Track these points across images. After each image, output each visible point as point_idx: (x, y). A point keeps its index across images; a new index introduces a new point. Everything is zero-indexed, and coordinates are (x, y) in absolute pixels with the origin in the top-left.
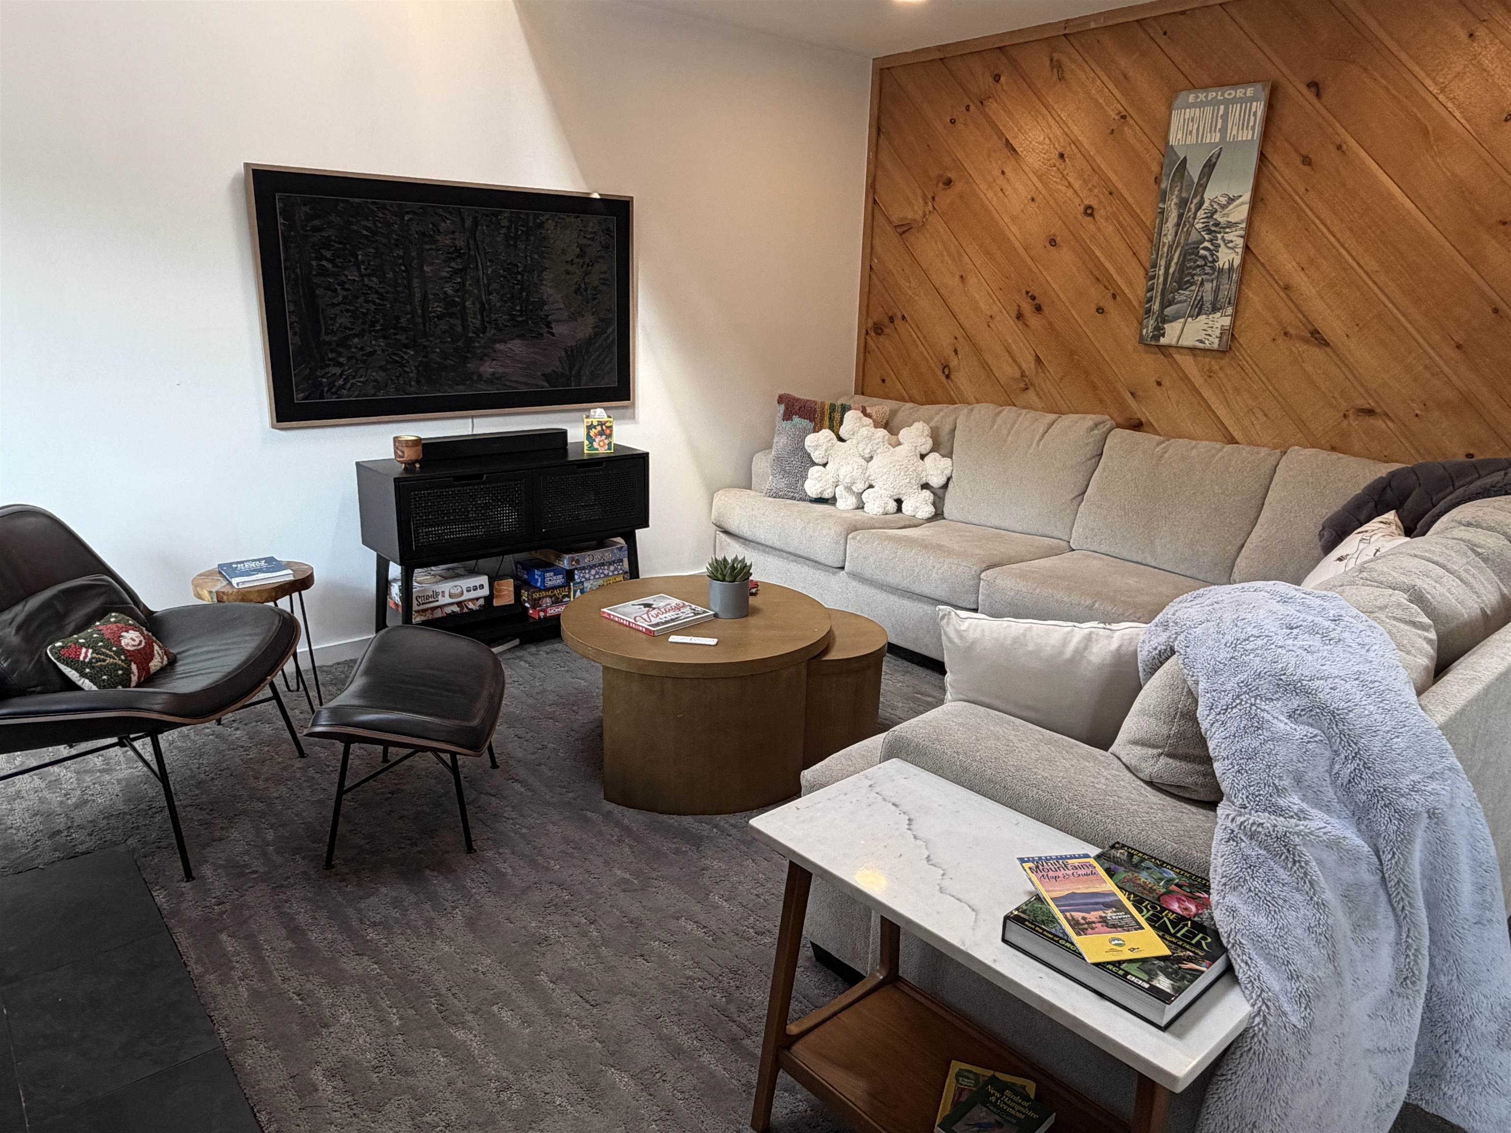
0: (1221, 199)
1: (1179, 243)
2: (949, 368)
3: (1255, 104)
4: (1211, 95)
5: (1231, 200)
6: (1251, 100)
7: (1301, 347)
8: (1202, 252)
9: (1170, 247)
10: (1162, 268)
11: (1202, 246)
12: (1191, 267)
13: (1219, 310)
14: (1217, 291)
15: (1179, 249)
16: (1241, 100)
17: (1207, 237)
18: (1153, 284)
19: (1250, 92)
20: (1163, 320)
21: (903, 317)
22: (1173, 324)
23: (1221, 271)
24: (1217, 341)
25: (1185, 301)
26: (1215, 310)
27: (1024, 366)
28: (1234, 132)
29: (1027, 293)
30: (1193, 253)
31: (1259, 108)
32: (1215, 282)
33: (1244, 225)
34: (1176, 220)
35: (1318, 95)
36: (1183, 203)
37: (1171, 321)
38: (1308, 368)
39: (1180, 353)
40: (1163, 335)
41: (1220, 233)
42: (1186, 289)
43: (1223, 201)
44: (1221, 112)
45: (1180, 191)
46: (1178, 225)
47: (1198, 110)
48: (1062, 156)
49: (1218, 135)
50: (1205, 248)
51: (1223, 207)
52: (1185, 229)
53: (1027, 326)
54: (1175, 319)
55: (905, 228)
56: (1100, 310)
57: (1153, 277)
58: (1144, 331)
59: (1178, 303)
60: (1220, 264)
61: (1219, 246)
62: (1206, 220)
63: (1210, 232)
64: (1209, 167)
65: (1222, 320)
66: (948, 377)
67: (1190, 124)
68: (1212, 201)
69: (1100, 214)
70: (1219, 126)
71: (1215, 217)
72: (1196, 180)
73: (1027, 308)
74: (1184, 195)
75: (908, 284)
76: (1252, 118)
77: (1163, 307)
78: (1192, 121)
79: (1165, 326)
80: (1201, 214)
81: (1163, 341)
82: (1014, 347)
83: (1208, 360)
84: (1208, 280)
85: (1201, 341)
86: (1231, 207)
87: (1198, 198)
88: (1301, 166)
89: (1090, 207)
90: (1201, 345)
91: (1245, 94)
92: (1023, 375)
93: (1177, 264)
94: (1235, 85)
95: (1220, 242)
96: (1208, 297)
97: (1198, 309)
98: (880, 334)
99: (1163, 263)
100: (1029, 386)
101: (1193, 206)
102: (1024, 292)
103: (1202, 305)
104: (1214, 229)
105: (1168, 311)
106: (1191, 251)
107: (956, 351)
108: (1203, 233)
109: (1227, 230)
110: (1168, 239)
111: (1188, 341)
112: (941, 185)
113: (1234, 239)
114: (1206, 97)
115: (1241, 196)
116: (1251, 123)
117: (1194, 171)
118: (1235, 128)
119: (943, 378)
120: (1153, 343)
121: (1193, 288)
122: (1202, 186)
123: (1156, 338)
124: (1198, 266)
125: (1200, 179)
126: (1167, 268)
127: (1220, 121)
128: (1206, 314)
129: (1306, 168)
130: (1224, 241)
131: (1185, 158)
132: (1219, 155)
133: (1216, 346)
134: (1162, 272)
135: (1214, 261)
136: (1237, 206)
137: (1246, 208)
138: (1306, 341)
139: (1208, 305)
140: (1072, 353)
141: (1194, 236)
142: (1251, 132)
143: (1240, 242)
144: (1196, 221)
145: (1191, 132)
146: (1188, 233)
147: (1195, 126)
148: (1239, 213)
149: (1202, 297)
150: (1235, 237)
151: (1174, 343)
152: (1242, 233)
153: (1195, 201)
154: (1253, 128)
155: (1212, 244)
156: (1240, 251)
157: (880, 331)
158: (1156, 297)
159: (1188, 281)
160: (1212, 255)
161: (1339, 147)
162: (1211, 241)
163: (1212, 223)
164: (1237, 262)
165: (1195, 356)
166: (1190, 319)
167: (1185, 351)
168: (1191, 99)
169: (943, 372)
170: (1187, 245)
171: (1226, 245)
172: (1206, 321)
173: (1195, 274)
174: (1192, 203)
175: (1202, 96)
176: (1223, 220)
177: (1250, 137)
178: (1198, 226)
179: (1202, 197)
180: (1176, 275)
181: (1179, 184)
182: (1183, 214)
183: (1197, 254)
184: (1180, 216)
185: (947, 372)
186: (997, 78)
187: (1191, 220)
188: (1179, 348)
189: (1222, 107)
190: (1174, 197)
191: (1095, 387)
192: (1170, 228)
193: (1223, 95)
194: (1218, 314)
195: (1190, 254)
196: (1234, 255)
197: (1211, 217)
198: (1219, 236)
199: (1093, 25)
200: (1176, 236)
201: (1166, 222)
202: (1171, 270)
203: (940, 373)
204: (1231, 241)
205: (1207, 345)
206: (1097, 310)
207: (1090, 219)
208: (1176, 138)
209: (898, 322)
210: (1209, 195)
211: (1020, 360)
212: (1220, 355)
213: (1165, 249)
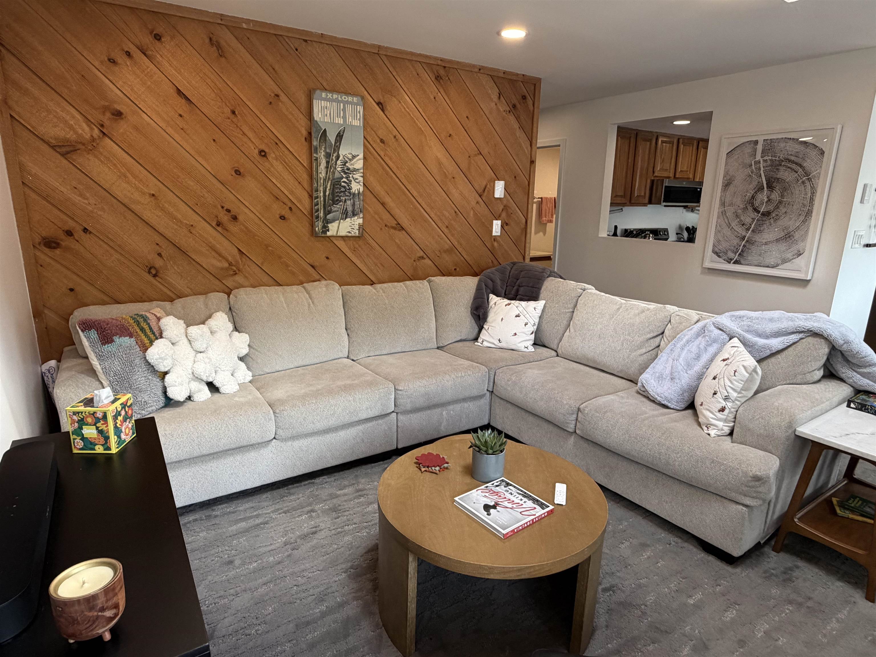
0: (349, 155)
1: (329, 178)
2: (155, 268)
3: (358, 107)
4: (335, 96)
5: (354, 157)
6: (357, 104)
7: (392, 231)
8: (343, 184)
9: (325, 180)
10: (322, 192)
11: (342, 180)
12: (337, 192)
13: (356, 215)
14: (354, 205)
15: (330, 182)
16: (351, 103)
17: (344, 176)
18: (318, 201)
19: (355, 99)
20: (327, 222)
21: (85, 230)
22: (333, 224)
23: (354, 194)
24: (357, 232)
25: (338, 211)
26: (354, 215)
27: (230, 259)
28: (350, 120)
29: (223, 207)
30: (338, 184)
31: (360, 109)
32: (352, 200)
33: (362, 171)
34: (325, 165)
35: (383, 110)
36: (328, 156)
37: (331, 222)
38: (397, 241)
39: (336, 240)
40: (328, 230)
41: (351, 174)
42: (337, 204)
43: (350, 156)
44: (342, 107)
45: (325, 148)
46: (327, 167)
47: (328, 103)
48: (233, 112)
49: (342, 120)
50: (344, 182)
51: (350, 160)
52: (332, 170)
53: (227, 230)
54: (333, 221)
55: (68, 149)
56: (283, 218)
57: (317, 198)
58: (317, 229)
59: (334, 212)
60: (353, 190)
61: (351, 181)
62: (342, 166)
63: (345, 173)
64: (340, 137)
65: (358, 221)
66: (155, 276)
67: (325, 110)
68: (344, 156)
69: (271, 156)
70: (342, 115)
71: (347, 165)
72: (333, 144)
73: (225, 218)
74: (328, 151)
75: (86, 201)
76: (358, 114)
77: (325, 215)
78: (326, 108)
79: (329, 225)
80: (339, 162)
81: (329, 234)
82: (218, 246)
83: (351, 242)
84: (348, 200)
85: (349, 232)
86: (355, 160)
87: (336, 153)
88: (381, 144)
89: (263, 151)
90: (350, 235)
91: (353, 100)
92: (230, 264)
93: (330, 190)
94: (347, 94)
95: (351, 179)
96: (350, 209)
97: (345, 215)
98: (55, 248)
99: (322, 189)
100: (237, 272)
101: (334, 158)
102: (220, 207)
103: (347, 213)
104: (347, 171)
105: (329, 217)
106: (336, 183)
107: (160, 255)
108: (342, 173)
109: (354, 173)
110: (323, 175)
111: (343, 233)
112: (108, 115)
113: (358, 177)
114: (332, 96)
115: (358, 155)
116: (358, 117)
117: (332, 137)
118: (350, 118)
119: (151, 279)
120: (323, 235)
121: (341, 203)
122: (337, 147)
123: (324, 232)
124: (342, 192)
125: (335, 143)
126: (325, 192)
127: (342, 112)
128: (350, 217)
129: (382, 145)
130: (353, 178)
131: (325, 129)
132: (344, 131)
133: (357, 234)
134: (322, 194)
135: (350, 189)
136: (357, 160)
137: (362, 162)
138: (394, 228)
139: (350, 213)
140: (267, 246)
141: (337, 175)
142: (358, 122)
143: (361, 179)
144: (337, 166)
145: (326, 115)
146: (334, 173)
147: (329, 112)
148: (359, 164)
149: (346, 208)
150: (358, 176)
151: (335, 234)
152: (362, 175)
153: (335, 155)
154: (359, 120)
155: (348, 180)
156: (362, 184)
157: (54, 245)
158: (321, 209)
159: (338, 200)
160: (348, 186)
161: (395, 137)
162: (347, 178)
163: (345, 168)
164: (361, 190)
165: (344, 241)
166: (342, 221)
167: (340, 238)
168: (324, 95)
169: (149, 272)
170: (334, 179)
171: (354, 180)
172: (350, 221)
173: (341, 196)
174: (333, 156)
175: (330, 95)
176: (351, 167)
177: (358, 125)
178: (339, 169)
179: (338, 153)
180: (331, 196)
181: (324, 144)
182: (329, 162)
183: (340, 185)
184: (328, 162)
185: (153, 272)
186: (158, 37)
187: (334, 165)
188: (337, 237)
189: (342, 105)
190: (322, 151)
191: (287, 266)
192: (323, 169)
193: (341, 98)
194: (356, 217)
195: (336, 185)
196: (359, 186)
197: (345, 165)
198: (351, 176)
199: (244, 26)
200: (327, 174)
201: (320, 165)
202: (327, 193)
203: (147, 275)
204: (357, 179)
205: (353, 234)
206: (280, 217)
207: (265, 158)
208: (318, 116)
209: (79, 234)
210: (343, 152)
211: (226, 255)
212: (358, 239)
213: (322, 181)
